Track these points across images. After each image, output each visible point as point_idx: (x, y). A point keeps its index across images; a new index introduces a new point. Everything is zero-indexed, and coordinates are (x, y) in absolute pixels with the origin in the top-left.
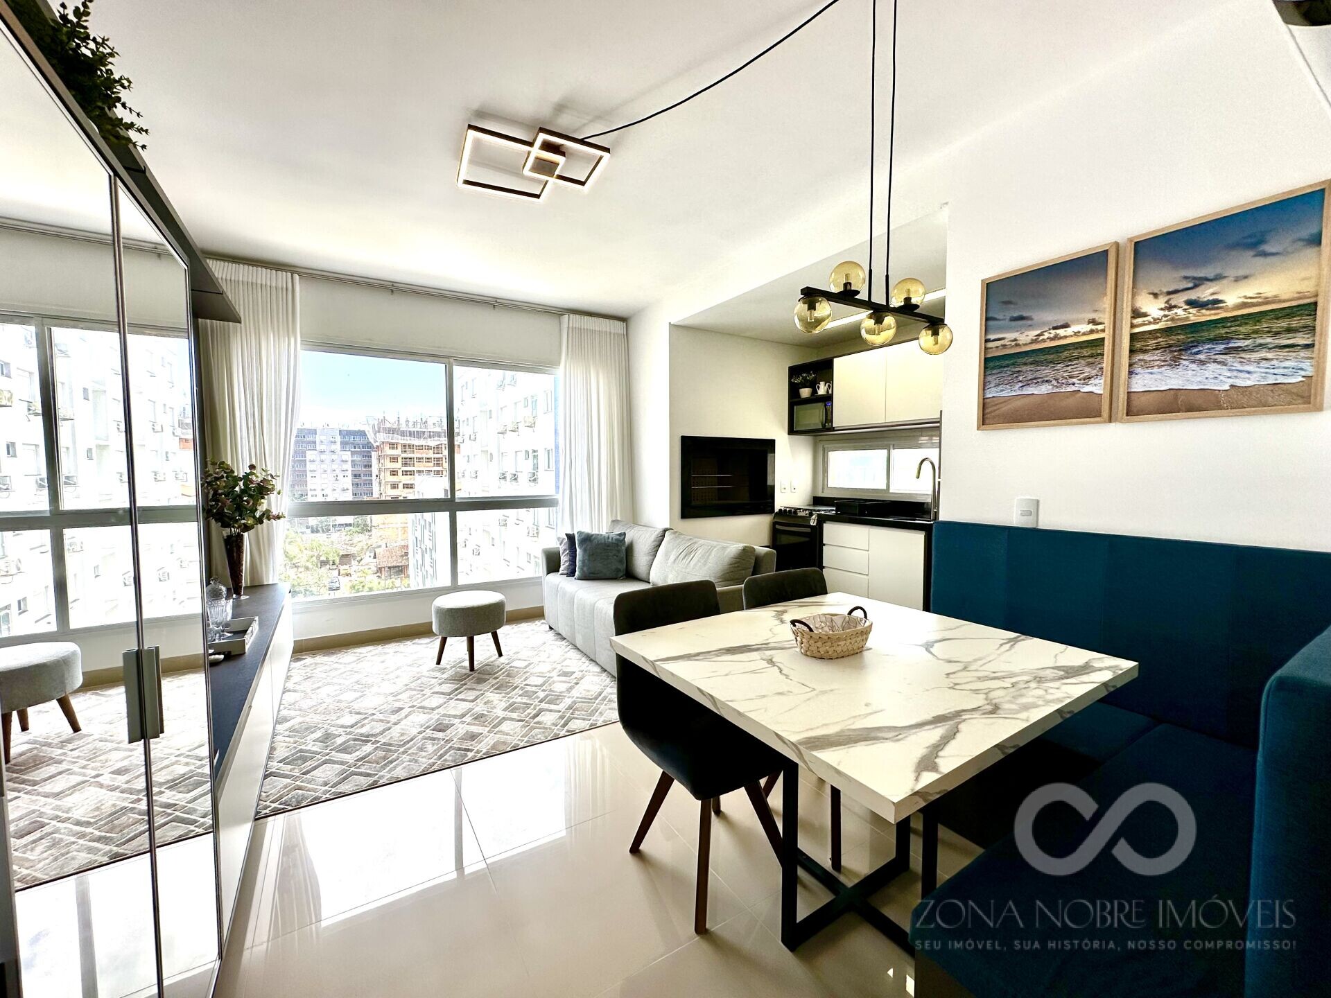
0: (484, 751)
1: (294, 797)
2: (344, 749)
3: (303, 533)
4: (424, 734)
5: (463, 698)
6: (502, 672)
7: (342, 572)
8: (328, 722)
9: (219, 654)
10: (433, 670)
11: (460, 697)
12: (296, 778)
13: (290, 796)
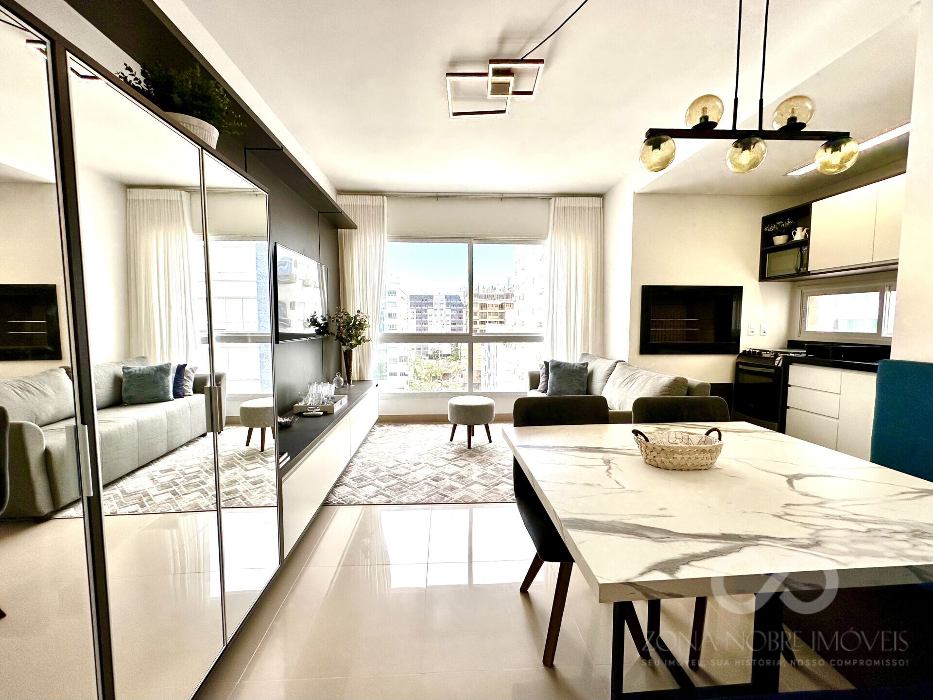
0: (455, 499)
1: (349, 499)
2: (382, 479)
3: (425, 359)
4: (426, 481)
5: (457, 464)
6: (487, 452)
7: (443, 384)
8: (381, 463)
9: (321, 411)
10: (447, 444)
11: (455, 463)
12: (354, 489)
13: (348, 497)
